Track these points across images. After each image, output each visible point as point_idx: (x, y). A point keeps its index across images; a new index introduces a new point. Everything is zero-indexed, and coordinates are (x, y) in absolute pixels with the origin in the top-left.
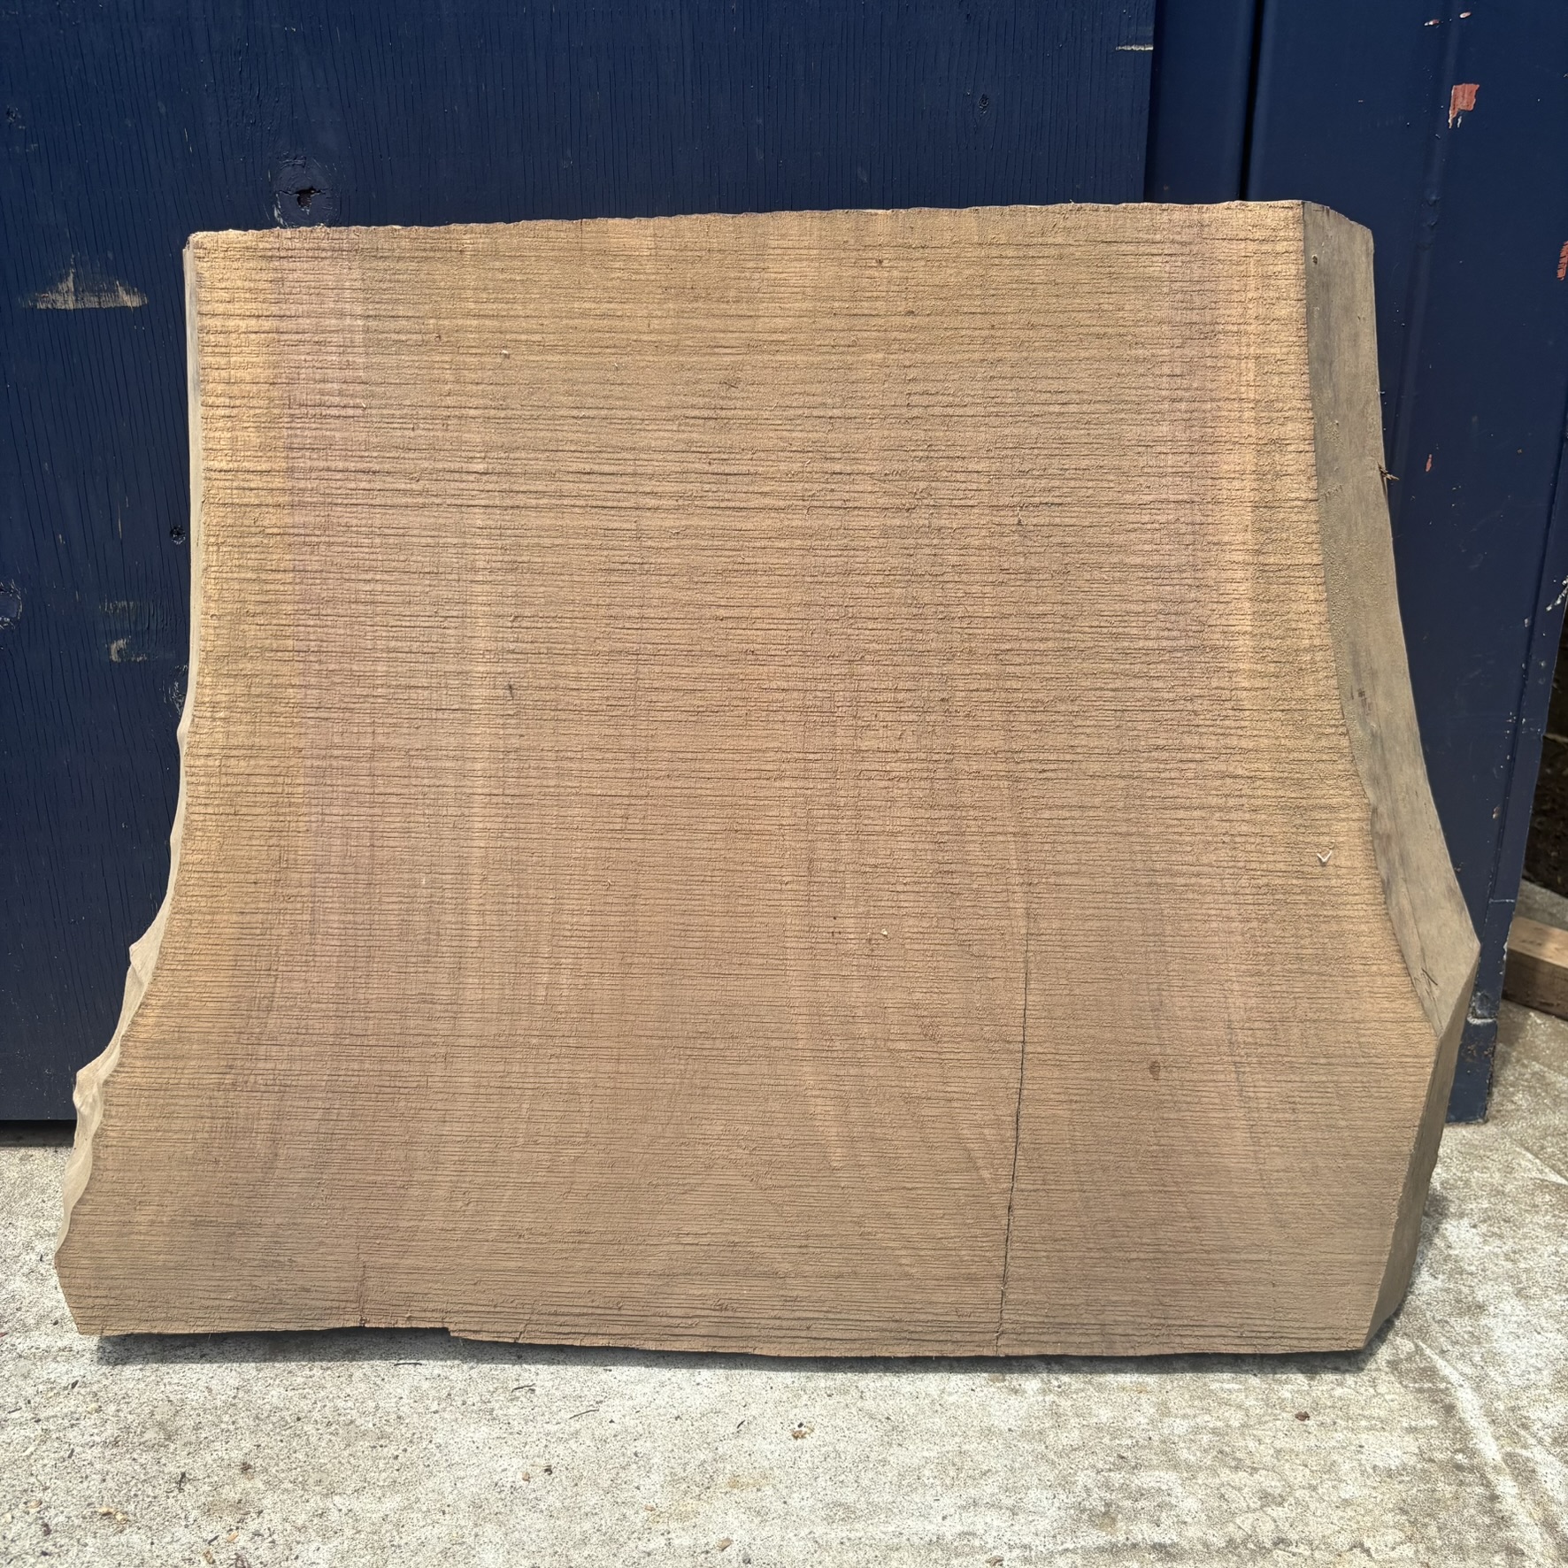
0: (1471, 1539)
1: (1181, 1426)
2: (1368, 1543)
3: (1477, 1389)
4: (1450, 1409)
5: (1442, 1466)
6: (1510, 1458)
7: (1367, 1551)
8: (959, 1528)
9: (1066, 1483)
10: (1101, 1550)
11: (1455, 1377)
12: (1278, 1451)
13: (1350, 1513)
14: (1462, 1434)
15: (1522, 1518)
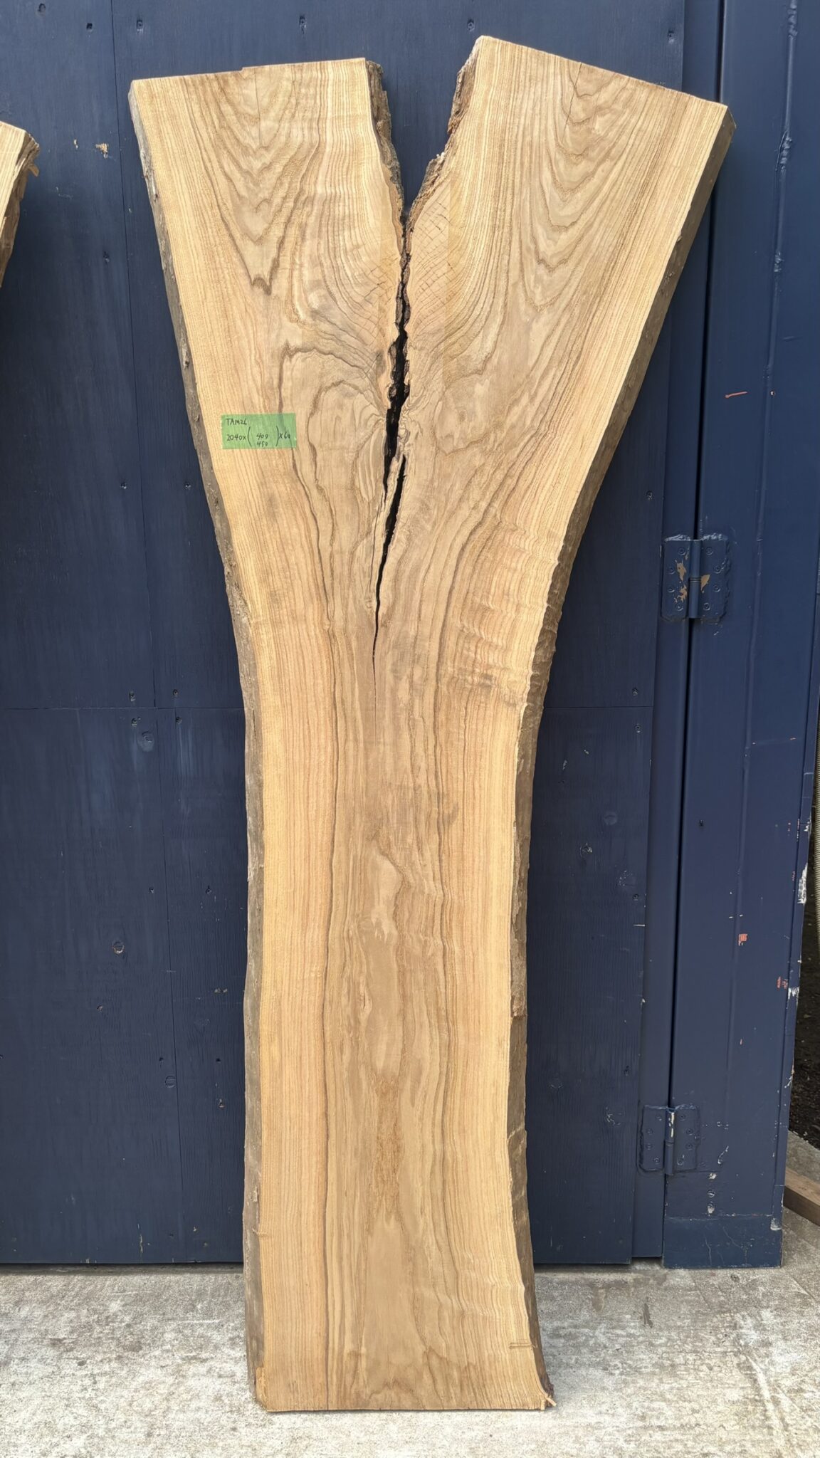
0: (757, 1423)
1: (667, 1387)
2: (725, 1425)
3: (765, 1374)
4: (755, 1381)
5: (751, 1400)
6: (773, 1397)
7: (724, 1428)
8: (596, 1421)
9: (629, 1406)
10: (641, 1427)
11: (758, 1370)
12: (698, 1396)
13: (720, 1415)
14: (758, 1390)
15: (774, 1417)
